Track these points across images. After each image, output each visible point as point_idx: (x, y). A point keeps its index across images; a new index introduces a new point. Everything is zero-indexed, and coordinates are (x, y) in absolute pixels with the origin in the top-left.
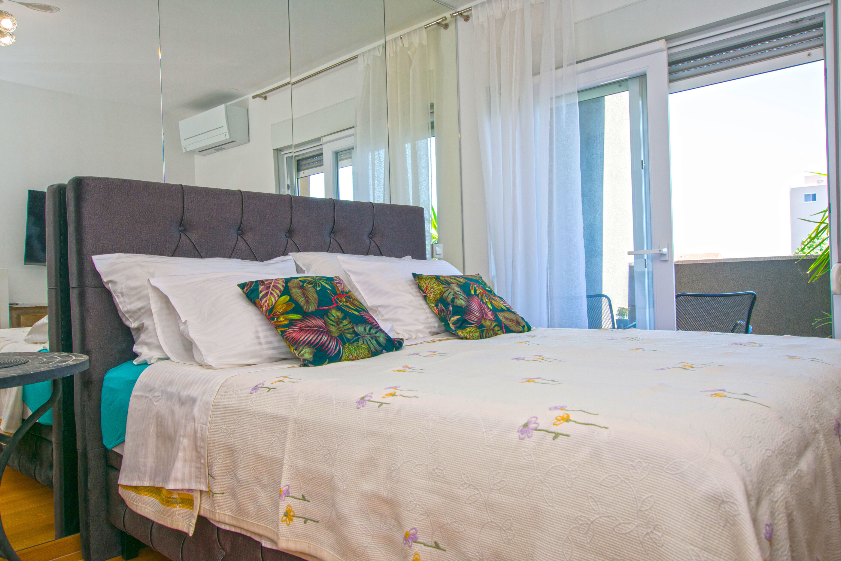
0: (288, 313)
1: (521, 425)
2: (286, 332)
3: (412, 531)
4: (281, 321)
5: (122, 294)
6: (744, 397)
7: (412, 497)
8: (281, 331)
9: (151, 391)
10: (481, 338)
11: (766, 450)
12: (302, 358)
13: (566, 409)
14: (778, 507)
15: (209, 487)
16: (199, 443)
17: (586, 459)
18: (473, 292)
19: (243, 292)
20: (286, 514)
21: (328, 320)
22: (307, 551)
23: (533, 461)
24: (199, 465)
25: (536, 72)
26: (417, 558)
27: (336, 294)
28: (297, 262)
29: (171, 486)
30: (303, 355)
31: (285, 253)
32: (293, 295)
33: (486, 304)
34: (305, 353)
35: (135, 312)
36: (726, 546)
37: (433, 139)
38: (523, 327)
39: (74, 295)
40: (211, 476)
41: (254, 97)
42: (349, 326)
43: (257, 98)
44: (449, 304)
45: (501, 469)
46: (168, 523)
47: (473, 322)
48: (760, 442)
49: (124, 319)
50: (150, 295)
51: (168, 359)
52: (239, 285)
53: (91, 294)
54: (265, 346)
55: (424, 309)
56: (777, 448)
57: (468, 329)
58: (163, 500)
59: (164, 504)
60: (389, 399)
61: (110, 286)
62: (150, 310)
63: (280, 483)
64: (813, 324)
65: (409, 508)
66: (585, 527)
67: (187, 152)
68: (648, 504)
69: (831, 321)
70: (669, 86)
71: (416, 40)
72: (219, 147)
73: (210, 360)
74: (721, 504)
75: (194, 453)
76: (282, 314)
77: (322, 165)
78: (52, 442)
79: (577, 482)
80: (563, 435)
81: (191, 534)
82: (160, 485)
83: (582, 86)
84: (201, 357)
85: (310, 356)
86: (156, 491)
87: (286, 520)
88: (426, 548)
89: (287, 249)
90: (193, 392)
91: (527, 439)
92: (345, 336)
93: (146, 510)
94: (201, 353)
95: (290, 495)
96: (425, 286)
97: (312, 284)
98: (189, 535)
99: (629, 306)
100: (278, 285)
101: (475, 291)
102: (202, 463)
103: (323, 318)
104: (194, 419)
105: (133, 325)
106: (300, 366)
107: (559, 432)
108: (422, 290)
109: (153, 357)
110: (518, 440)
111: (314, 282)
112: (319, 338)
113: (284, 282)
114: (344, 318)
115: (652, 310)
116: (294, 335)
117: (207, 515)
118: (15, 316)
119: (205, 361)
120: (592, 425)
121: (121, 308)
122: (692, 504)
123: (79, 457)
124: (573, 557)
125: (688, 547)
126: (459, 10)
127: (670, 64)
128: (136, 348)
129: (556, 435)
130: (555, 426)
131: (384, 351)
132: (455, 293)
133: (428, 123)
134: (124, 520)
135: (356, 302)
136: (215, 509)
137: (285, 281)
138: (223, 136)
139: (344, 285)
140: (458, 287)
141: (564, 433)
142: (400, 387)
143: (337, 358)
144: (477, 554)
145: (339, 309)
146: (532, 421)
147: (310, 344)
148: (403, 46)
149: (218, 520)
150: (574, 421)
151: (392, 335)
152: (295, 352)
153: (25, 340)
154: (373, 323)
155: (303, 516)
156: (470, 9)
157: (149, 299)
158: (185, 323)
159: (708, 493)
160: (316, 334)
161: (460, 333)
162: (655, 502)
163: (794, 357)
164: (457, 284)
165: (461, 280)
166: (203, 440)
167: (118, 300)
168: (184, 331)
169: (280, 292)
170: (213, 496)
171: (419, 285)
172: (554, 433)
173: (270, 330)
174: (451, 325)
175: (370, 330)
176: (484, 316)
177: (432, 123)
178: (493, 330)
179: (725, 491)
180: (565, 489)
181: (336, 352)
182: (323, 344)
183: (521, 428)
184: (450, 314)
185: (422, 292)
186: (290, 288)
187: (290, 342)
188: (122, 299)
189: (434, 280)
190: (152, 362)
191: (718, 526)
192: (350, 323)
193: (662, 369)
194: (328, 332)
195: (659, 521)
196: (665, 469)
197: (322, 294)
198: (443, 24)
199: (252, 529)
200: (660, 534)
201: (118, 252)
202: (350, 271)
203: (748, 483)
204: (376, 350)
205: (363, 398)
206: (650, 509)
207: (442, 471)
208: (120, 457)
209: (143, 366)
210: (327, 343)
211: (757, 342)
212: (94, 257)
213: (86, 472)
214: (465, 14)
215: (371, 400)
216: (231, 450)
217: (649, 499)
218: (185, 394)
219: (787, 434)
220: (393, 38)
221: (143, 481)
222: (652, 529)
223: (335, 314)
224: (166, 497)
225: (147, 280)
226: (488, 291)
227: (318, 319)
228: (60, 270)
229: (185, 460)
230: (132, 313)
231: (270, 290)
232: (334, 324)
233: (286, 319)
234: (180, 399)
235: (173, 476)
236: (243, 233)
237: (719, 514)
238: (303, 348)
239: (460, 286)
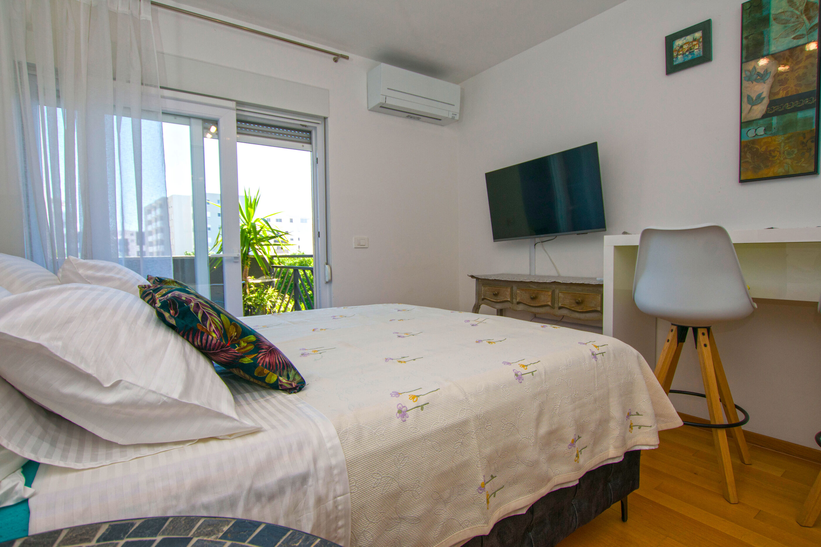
4: (244, 347)
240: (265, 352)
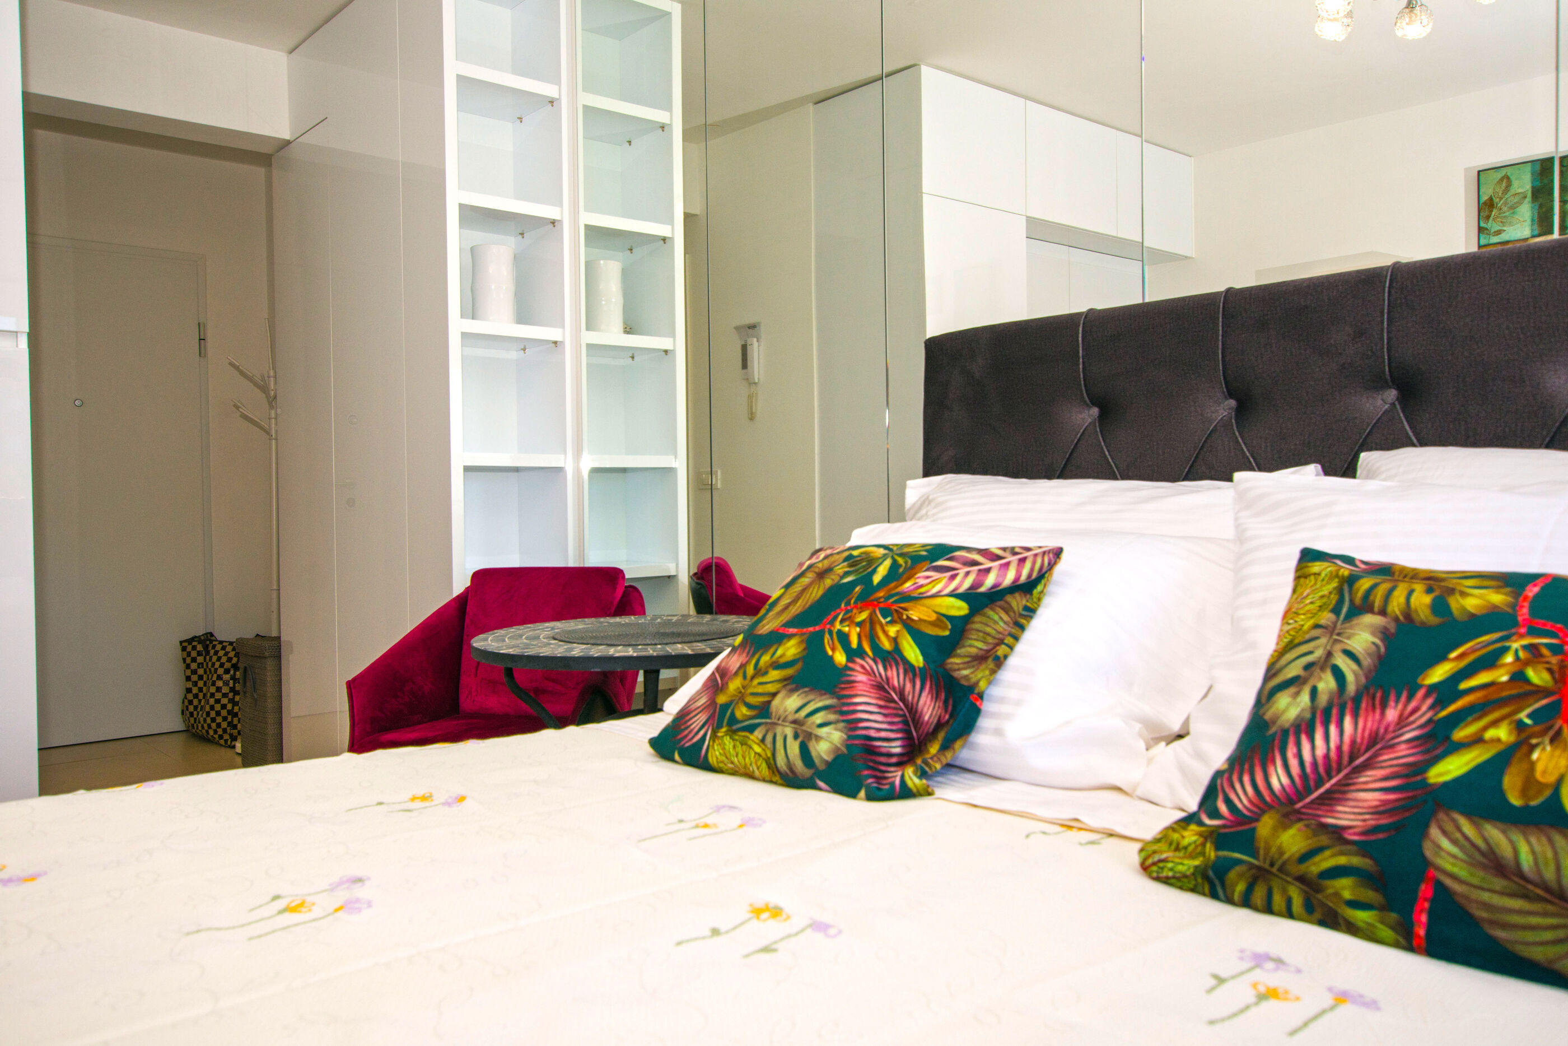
204: (793, 773)
240: (880, 674)
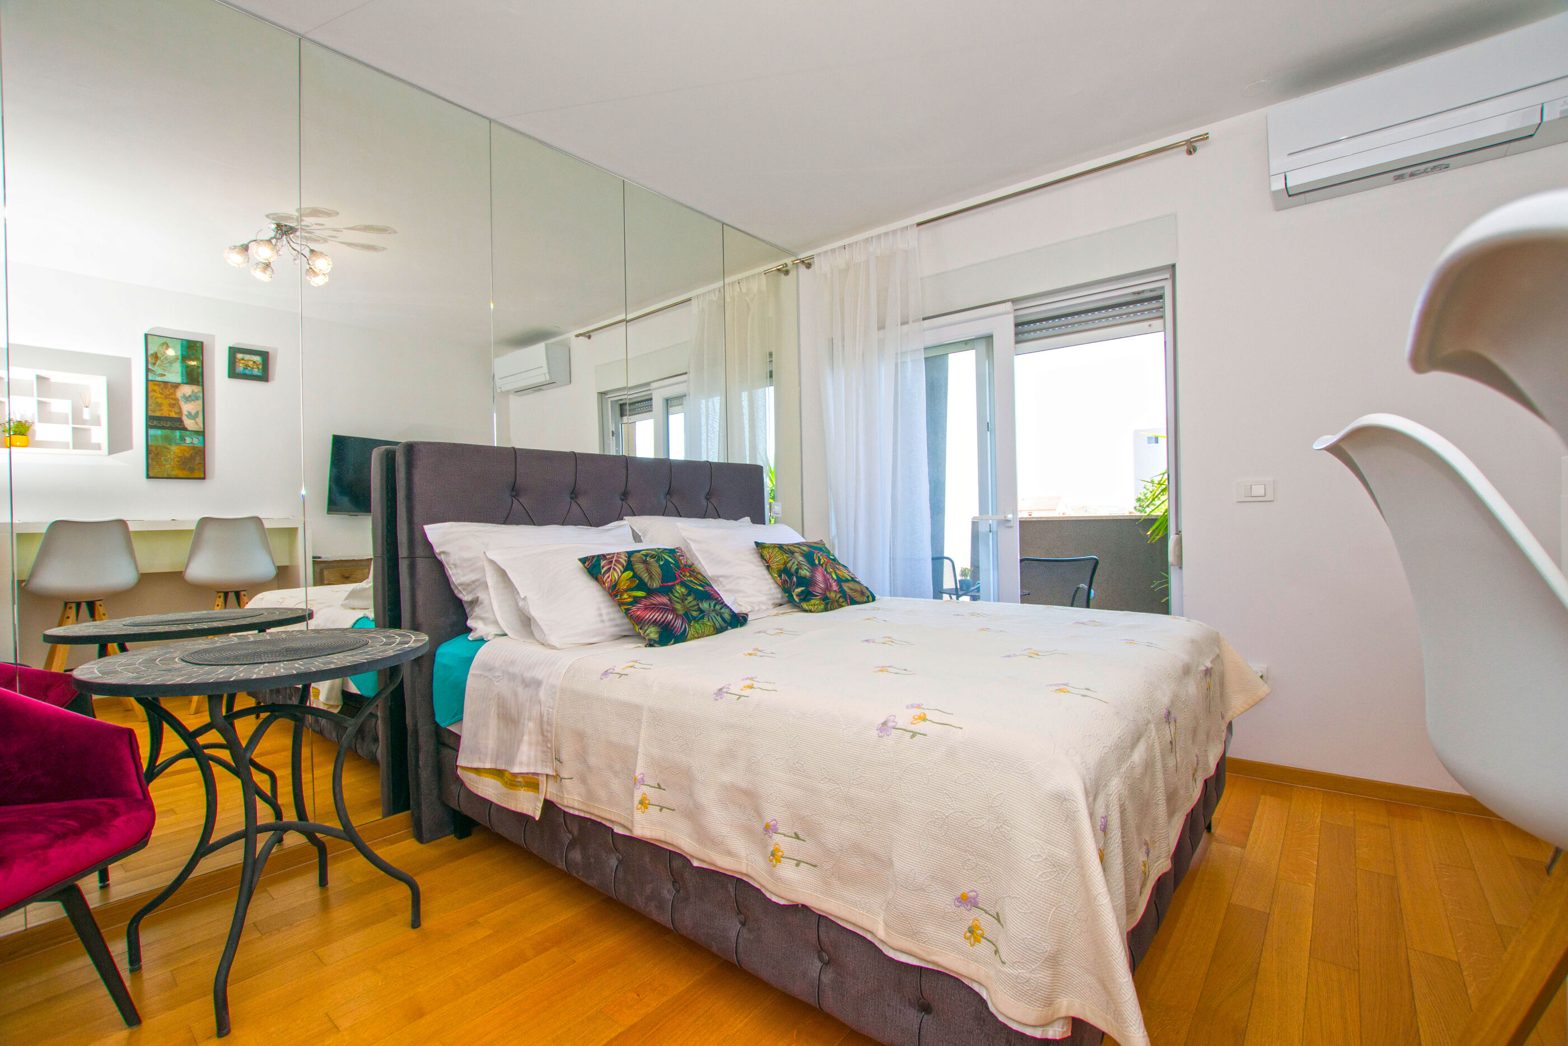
0: (632, 590)
1: (880, 723)
2: (631, 610)
3: (772, 823)
5: (455, 565)
6: (1085, 692)
7: (772, 790)
8: (625, 609)
9: (490, 670)
10: (826, 611)
11: (1104, 747)
12: (647, 638)
13: (922, 707)
14: (1112, 799)
15: (556, 771)
16: (545, 727)
17: (942, 758)
18: (817, 562)
19: (585, 567)
20: (641, 802)
21: (673, 597)
22: (663, 838)
23: (891, 758)
24: (545, 749)
25: (881, 327)
26: (777, 848)
27: (679, 568)
28: (632, 527)
29: (516, 770)
30: (648, 635)
31: (620, 518)
32: (636, 571)
33: (830, 574)
34: (651, 632)
35: (468, 585)
36: (1066, 838)
37: (772, 389)
38: (868, 597)
39: (403, 567)
40: (559, 761)
41: (577, 336)
42: (694, 603)
43: (581, 338)
44: (793, 575)
45: (861, 766)
46: (512, 807)
47: (817, 594)
48: (1098, 740)
49: (456, 592)
50: (486, 569)
51: (505, 635)
52: (580, 560)
53: (422, 565)
54: (608, 624)
55: (767, 579)
56: (1113, 745)
57: (813, 602)
58: (506, 783)
59: (507, 788)
60: (747, 692)
61: (442, 557)
62: (486, 583)
63: (634, 771)
64: (1152, 586)
65: (770, 800)
66: (941, 821)
67: (502, 392)
68: (998, 801)
69: (1168, 583)
70: (1015, 347)
71: (754, 286)
72: (537, 388)
73: (553, 640)
74: (1063, 801)
75: (540, 737)
76: (626, 591)
77: (652, 411)
78: (377, 716)
79: (934, 779)
80: (921, 734)
81: (537, 818)
82: (503, 767)
83: (929, 344)
84: (543, 636)
85: (656, 636)
86: (498, 773)
87: (641, 808)
88: (786, 838)
89: (622, 512)
90: (539, 674)
91: (885, 736)
92: (691, 615)
93: (488, 792)
94: (543, 632)
95: (645, 783)
96: (768, 555)
97: (654, 558)
98: (535, 819)
99: (971, 566)
100: (621, 560)
101: (819, 561)
102: (548, 747)
103: (668, 595)
104: (539, 702)
105: (466, 597)
106: (646, 646)
107: (917, 731)
108: (766, 560)
109: (490, 633)
110: (878, 738)
111: (657, 555)
112: (664, 617)
113: (626, 557)
114: (689, 594)
115: (996, 572)
116: (639, 613)
117: (554, 799)
118: (318, 570)
119: (549, 641)
120: (947, 725)
121: (454, 580)
122: (1037, 801)
123: (409, 733)
124: (928, 848)
125: (1033, 841)
126: (801, 256)
127: (1017, 325)
128: (470, 623)
129: (914, 734)
130: (913, 725)
131: (729, 627)
132: (799, 564)
133: (767, 373)
134: (458, 801)
135: (700, 576)
136: (563, 794)
137: (627, 555)
138: (542, 376)
139: (686, 558)
140: (801, 556)
141: (921, 732)
142: (756, 678)
143: (682, 638)
144: (837, 845)
145: (683, 584)
146: (890, 720)
147: (655, 623)
148: (741, 291)
149: (566, 804)
150: (930, 721)
151: (736, 610)
152: (640, 631)
153: (342, 605)
154: (718, 598)
155: (660, 805)
156: (812, 257)
157: (484, 571)
158: (525, 599)
159: (1052, 791)
160: (661, 613)
161: (805, 605)
162: (1004, 799)
163: (1131, 642)
164: (801, 553)
165: (804, 548)
166: (549, 724)
167: (450, 572)
168: (524, 608)
169: (623, 567)
170: (561, 780)
171: (761, 554)
172: (912, 732)
173: (613, 606)
174: (795, 597)
175: (714, 606)
176: (828, 588)
177: (771, 372)
178: (837, 601)
179: (1067, 790)
180: (921, 785)
181: (682, 631)
182: (669, 623)
183: (880, 726)
184: (793, 585)
185: (764, 562)
186: (633, 562)
187: (634, 620)
188: (454, 571)
189: (777, 549)
190: (489, 639)
191: (1060, 821)
192: (695, 599)
193: (1009, 656)
194: (673, 611)
195: (1008, 816)
196: (1014, 769)
197: (666, 568)
198: (783, 271)
199: (603, 815)
200: (1009, 829)
201: (449, 521)
202: (691, 540)
203: (1087, 781)
204: (722, 627)
205: (721, 690)
206: (1000, 805)
207: (803, 765)
208: (458, 737)
209: (480, 642)
210: (673, 622)
211: (1098, 620)
212: (426, 527)
213: (417, 750)
214: (806, 262)
215: (729, 692)
216: (580, 736)
217: (999, 796)
218: (528, 675)
219: (1122, 729)
220: (730, 282)
221: (484, 763)
222: (1001, 824)
223: (680, 590)
224: (509, 780)
225: (483, 553)
226: (832, 559)
227: (662, 596)
228: (387, 537)
229: (530, 744)
230: (466, 585)
231: (613, 566)
232: (679, 601)
233: (630, 597)
234: (523, 681)
235: (518, 760)
236: (576, 498)
237: (1061, 810)
238: (649, 627)
239: (805, 555)
